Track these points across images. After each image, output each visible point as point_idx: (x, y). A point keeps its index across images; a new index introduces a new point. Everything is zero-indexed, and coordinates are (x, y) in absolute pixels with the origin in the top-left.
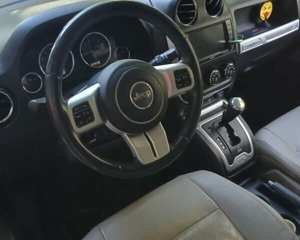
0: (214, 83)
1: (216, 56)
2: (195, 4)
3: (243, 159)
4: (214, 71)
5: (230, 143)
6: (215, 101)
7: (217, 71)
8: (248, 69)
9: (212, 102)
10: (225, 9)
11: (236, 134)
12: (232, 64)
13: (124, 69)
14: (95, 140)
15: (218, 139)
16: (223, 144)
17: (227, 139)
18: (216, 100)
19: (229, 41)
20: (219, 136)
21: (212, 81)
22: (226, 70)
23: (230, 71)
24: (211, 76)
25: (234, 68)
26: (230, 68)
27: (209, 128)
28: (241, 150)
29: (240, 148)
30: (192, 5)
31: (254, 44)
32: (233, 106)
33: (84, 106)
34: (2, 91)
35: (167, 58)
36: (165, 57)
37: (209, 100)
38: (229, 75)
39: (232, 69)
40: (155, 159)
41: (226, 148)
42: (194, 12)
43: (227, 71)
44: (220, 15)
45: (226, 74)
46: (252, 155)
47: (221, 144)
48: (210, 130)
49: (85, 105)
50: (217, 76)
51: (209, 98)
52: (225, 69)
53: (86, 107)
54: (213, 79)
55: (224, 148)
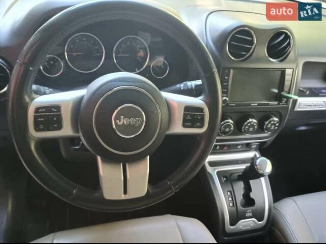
0: (248, 132)
1: (259, 105)
2: (255, 40)
3: (250, 225)
4: (251, 120)
5: (241, 203)
6: (244, 150)
7: (255, 121)
8: (303, 128)
9: (241, 150)
10: (292, 55)
11: (252, 195)
12: (276, 119)
13: (119, 83)
14: (78, 147)
15: (229, 193)
16: (233, 200)
17: (240, 197)
18: (248, 149)
19: (283, 93)
20: (231, 189)
21: (244, 129)
22: (267, 123)
23: (271, 126)
24: (246, 123)
25: (277, 125)
26: (272, 122)
27: (224, 177)
28: (251, 215)
29: (250, 212)
30: (251, 39)
31: (316, 105)
32: (256, 165)
33: (53, 109)
34: (5, 66)
35: (194, 88)
36: (191, 86)
37: (239, 147)
38: (268, 130)
39: (274, 124)
40: (123, 197)
41: (233, 206)
42: (250, 48)
43: (267, 125)
44: (281, 61)
45: (265, 128)
46: (264, 225)
47: (230, 199)
48: (225, 179)
49: (55, 109)
50: (253, 126)
51: (239, 145)
52: (266, 121)
53: (55, 112)
54: (247, 127)
55: (231, 205)
